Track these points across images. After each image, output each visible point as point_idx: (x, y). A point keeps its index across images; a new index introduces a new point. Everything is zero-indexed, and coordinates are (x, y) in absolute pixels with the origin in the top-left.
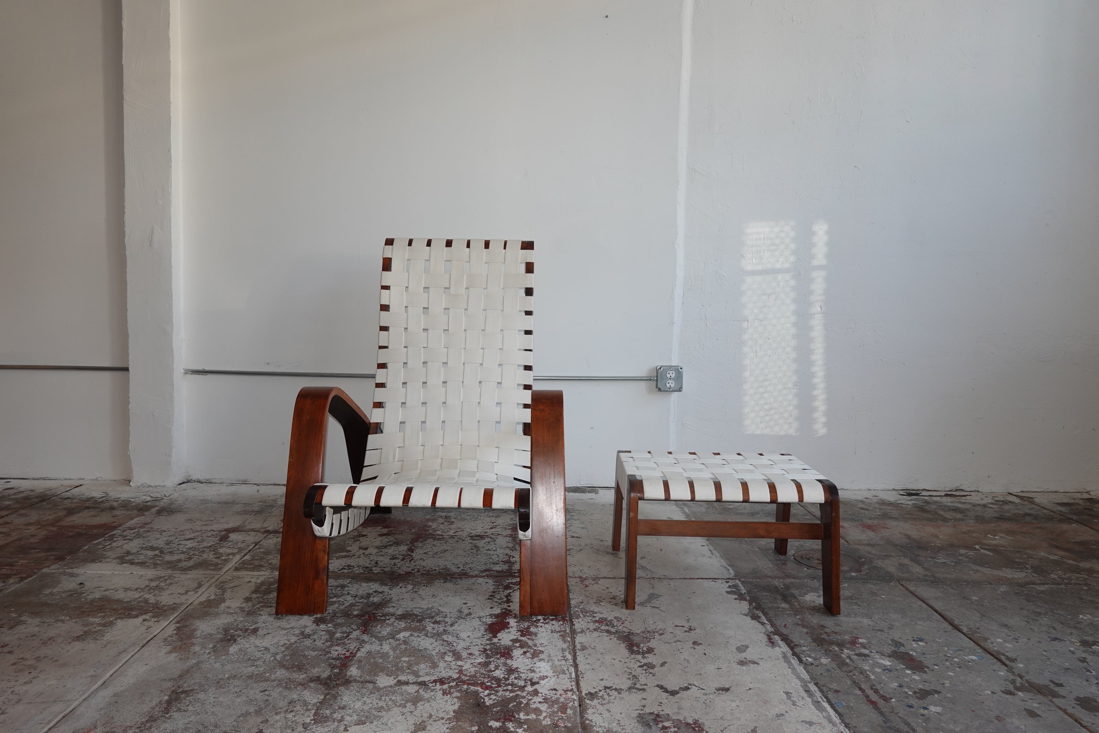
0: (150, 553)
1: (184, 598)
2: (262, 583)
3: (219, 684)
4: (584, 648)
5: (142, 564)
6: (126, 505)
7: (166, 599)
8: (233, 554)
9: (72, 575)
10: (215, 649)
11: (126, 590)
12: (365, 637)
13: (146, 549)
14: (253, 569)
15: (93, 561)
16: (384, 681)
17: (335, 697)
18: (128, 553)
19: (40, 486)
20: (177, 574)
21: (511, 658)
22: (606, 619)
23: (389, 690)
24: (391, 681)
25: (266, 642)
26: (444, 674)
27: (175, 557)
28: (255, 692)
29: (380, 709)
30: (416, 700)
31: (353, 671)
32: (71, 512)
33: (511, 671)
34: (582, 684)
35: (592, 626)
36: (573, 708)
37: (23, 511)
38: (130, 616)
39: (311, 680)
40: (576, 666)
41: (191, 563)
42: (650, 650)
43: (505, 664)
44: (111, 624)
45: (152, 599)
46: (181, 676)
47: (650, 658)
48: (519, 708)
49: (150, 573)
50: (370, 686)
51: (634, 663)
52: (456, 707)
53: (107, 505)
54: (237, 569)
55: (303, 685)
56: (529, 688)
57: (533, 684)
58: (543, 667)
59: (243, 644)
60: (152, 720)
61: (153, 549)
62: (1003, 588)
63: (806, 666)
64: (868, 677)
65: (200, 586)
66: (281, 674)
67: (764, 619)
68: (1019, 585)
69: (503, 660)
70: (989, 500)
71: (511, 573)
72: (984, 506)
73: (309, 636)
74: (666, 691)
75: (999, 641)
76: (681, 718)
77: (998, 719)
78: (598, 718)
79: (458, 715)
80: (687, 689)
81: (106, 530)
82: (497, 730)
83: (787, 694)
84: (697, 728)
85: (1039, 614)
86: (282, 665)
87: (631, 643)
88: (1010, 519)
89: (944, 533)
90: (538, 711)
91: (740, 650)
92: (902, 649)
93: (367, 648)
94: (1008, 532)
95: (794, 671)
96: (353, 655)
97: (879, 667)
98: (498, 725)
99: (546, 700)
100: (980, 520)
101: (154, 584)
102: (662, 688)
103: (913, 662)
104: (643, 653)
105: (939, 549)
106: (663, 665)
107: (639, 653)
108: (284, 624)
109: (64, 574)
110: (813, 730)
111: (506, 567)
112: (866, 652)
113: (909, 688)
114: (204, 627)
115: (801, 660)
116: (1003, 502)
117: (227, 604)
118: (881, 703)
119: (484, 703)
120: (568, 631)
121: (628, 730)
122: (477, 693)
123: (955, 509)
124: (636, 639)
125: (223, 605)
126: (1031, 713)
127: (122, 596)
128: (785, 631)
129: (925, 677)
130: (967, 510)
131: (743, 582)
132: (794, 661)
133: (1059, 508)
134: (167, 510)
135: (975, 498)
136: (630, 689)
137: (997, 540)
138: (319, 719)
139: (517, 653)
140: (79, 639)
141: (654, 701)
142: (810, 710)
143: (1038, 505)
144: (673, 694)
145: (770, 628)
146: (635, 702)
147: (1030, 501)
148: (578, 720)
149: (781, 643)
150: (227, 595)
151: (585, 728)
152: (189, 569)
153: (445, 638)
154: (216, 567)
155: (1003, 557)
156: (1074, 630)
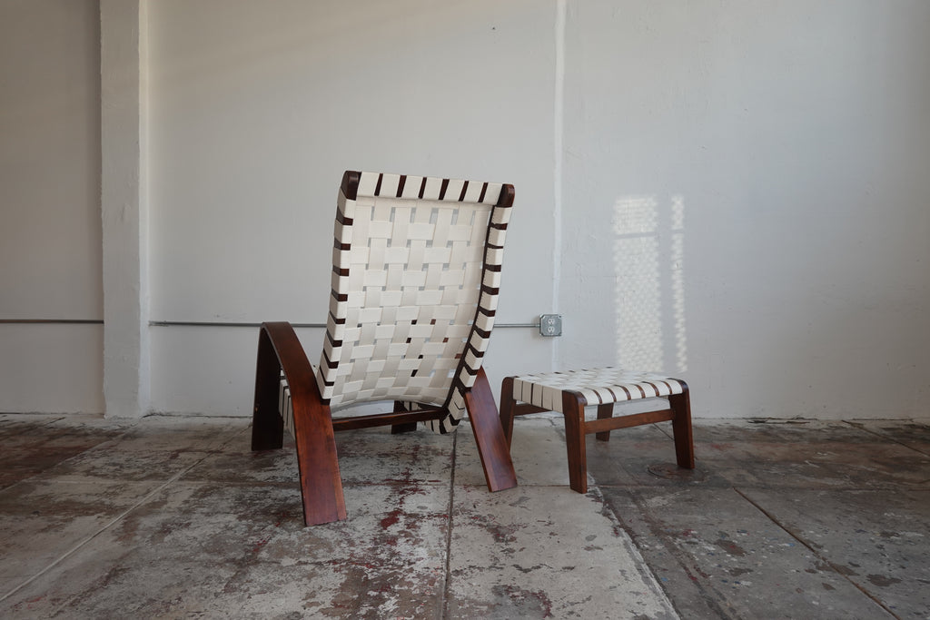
0: (112, 468)
1: (133, 501)
2: (200, 490)
3: (151, 564)
4: (458, 537)
5: (104, 476)
6: (98, 433)
7: (119, 502)
8: (180, 469)
9: (45, 484)
10: (152, 539)
11: (88, 495)
12: (278, 529)
13: (109, 464)
14: (194, 480)
15: (64, 474)
16: (287, 561)
17: (245, 574)
18: (94, 468)
19: (30, 419)
20: (131, 483)
21: (396, 545)
22: (480, 516)
23: (290, 569)
24: (293, 562)
25: (196, 533)
26: (338, 557)
27: (132, 471)
28: (180, 570)
29: (280, 582)
30: (310, 576)
31: (264, 554)
32: (52, 437)
33: (393, 554)
34: (451, 564)
35: (467, 521)
36: (441, 582)
37: (12, 438)
38: (87, 514)
39: (227, 561)
40: (448, 550)
41: (144, 475)
42: (513, 539)
43: (390, 549)
44: (71, 520)
45: (107, 501)
46: (121, 558)
47: (512, 545)
48: (395, 582)
49: (110, 482)
50: (275, 565)
51: (497, 549)
52: (343, 581)
53: (83, 432)
54: (181, 479)
55: (221, 565)
56: (407, 567)
57: (410, 564)
58: (421, 552)
59: (177, 534)
60: (93, 589)
61: (114, 464)
62: (823, 493)
63: (642, 551)
64: (693, 559)
65: (148, 492)
66: (204, 556)
67: (613, 516)
68: (837, 490)
69: (388, 546)
70: (825, 426)
71: (406, 482)
72: (820, 430)
73: (232, 528)
74: (520, 569)
75: (811, 533)
76: (529, 589)
77: (798, 590)
78: (459, 589)
79: (344, 587)
80: (539, 567)
81: (78, 451)
82: (374, 597)
83: (623, 572)
84: (541, 596)
85: (850, 512)
86: (205, 550)
87: (498, 533)
88: (839, 441)
89: (781, 451)
90: (410, 584)
91: (588, 539)
92: (727, 539)
93: (278, 537)
94: (836, 451)
95: (631, 555)
96: (265, 542)
97: (704, 552)
98: (375, 593)
99: (418, 576)
100: (813, 441)
101: (111, 491)
102: (517, 566)
103: (734, 549)
104: (507, 541)
105: (774, 464)
106: (522, 550)
107: (503, 541)
108: (213, 520)
109: (39, 483)
110: (638, 599)
111: (403, 477)
112: (696, 540)
113: (727, 567)
114: (147, 522)
115: (638, 547)
116: (837, 428)
117: (169, 505)
118: (700, 578)
119: (367, 578)
120: (447, 524)
121: (483, 599)
122: (362, 570)
123: (794, 433)
124: (502, 531)
125: (165, 506)
126: (827, 587)
127: (83, 499)
128: (629, 525)
129: (742, 559)
130: (804, 433)
131: (601, 489)
132: (633, 548)
133: (884, 432)
134: (131, 436)
135: (812, 425)
136: (490, 567)
137: (825, 456)
138: (229, 589)
139: (401, 541)
140: (43, 530)
141: (509, 576)
142: (639, 584)
143: (865, 429)
144: (526, 571)
145: (617, 523)
146: (491, 578)
147: (860, 426)
148: (443, 590)
149: (624, 534)
150: (170, 498)
151: (447, 596)
152: (142, 479)
153: (344, 530)
154: (164, 478)
155: (827, 470)
156: (878, 525)
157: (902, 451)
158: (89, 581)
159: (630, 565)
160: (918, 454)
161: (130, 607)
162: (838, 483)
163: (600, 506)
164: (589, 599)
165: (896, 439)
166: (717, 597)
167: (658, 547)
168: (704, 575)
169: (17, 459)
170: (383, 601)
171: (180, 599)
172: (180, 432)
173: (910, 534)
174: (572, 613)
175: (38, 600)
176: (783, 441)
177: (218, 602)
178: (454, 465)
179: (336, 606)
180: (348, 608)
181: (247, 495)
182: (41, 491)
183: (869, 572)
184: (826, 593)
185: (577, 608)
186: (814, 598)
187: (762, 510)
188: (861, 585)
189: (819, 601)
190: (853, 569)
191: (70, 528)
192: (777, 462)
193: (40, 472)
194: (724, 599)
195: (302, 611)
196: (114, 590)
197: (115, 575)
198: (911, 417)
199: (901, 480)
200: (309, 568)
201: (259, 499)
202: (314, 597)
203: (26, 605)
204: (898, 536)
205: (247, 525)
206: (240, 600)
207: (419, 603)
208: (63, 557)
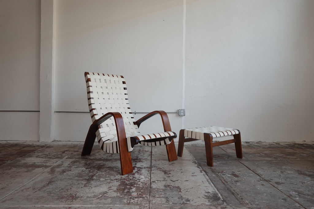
0: (44, 156)
1: (53, 164)
2: (73, 161)
3: (61, 180)
4: (153, 173)
5: (42, 158)
6: (38, 146)
7: (48, 164)
8: (66, 156)
9: (24, 160)
10: (60, 174)
11: (38, 163)
12: (98, 171)
13: (43, 155)
14: (71, 159)
15: (30, 157)
16: (102, 179)
17: (89, 182)
18: (39, 155)
19: (16, 142)
20: (51, 160)
21: (135, 175)
22: (160, 168)
23: (102, 181)
24: (104, 179)
25: (73, 172)
26: (117, 178)
27: (51, 156)
28: (70, 181)
29: (100, 184)
30: (109, 183)
31: (95, 178)
32: (24, 147)
33: (134, 177)
34: (151, 180)
35: (156, 169)
36: (148, 184)
37: (11, 147)
38: (39, 168)
39: (84, 179)
40: (150, 177)
41: (55, 157)
42: (170, 174)
43: (133, 176)
44: (34, 169)
45: (45, 164)
46: (52, 179)
47: (169, 175)
48: (135, 184)
49: (44, 159)
50: (99, 180)
51: (165, 176)
52: (119, 184)
53: (33, 146)
54: (66, 158)
55: (82, 180)
56: (138, 180)
57: (139, 180)
58: (142, 177)
59: (67, 173)
60: (44, 186)
61: (45, 155)
62: (265, 162)
63: (209, 176)
64: (224, 178)
65: (57, 162)
66: (76, 178)
67: (200, 168)
68: (269, 161)
69: (132, 175)
70: (268, 144)
71: (137, 159)
72: (266, 145)
73: (84, 171)
74: (172, 181)
75: (260, 171)
76: (175, 186)
77: (254, 186)
78: (154, 186)
79: (119, 185)
80: (177, 180)
81: (33, 151)
82: (129, 188)
83: (202, 181)
84: (178, 187)
85: (272, 166)
86: (77, 176)
87: (165, 172)
88: (272, 148)
89: (253, 151)
90: (139, 185)
91: (192, 173)
92: (234, 173)
93: (99, 173)
94: (270, 150)
95: (205, 177)
96: (95, 175)
97: (227, 177)
98: (129, 187)
99: (142, 183)
100: (264, 148)
101: (45, 161)
102: (171, 180)
103: (236, 176)
104: (168, 174)
105: (251, 154)
106: (172, 176)
107: (167, 174)
108: (78, 169)
109: (22, 160)
110: (207, 188)
111: (136, 158)
112: (225, 174)
113: (233, 180)
114: (58, 170)
115: (208, 175)
116: (272, 144)
117: (64, 165)
118: (225, 183)
119: (126, 183)
120: (150, 170)
121: (161, 188)
122: (125, 181)
123: (258, 146)
124: (167, 172)
125: (63, 166)
126: (263, 185)
127: (37, 164)
128: (205, 170)
129: (238, 178)
130: (261, 146)
131: (197, 161)
132: (206, 176)
133: (286, 146)
134: (49, 147)
135: (264, 144)
136: (163, 181)
137: (267, 152)
138: (85, 186)
139: (136, 174)
140: (26, 172)
141: (168, 182)
142: (207, 184)
143: (280, 145)
144: (174, 181)
145: (201, 169)
146: (164, 183)
147: (279, 144)
148: (149, 186)
149: (204, 172)
150: (64, 163)
151: (150, 187)
152: (54, 158)
153: (118, 171)
154: (61, 158)
155: (267, 155)
156: (280, 170)
157: (291, 151)
158: (43, 184)
159: (205, 180)
160: (295, 151)
161: (57, 190)
162: (270, 159)
163: (196, 165)
164: (192, 188)
165: (289, 147)
166: (230, 187)
167: (213, 175)
168: (227, 182)
169: (14, 153)
170: (132, 189)
171: (71, 188)
172: (64, 146)
173: (289, 172)
174: (187, 191)
175: (28, 189)
176: (255, 148)
177: (82, 189)
178: (151, 154)
179: (118, 190)
180: (121, 190)
181: (88, 163)
182: (23, 162)
183: (275, 181)
184: (262, 186)
185: (189, 190)
186: (258, 187)
187: (246, 166)
188: (273, 184)
189: (259, 188)
190: (271, 180)
191: (34, 171)
192: (252, 154)
193: (22, 157)
194: (232, 188)
195: (108, 191)
196: (50, 186)
197: (50, 183)
198: (295, 141)
199: (289, 158)
200: (109, 181)
201: (91, 164)
202: (111, 188)
203: (25, 190)
204: (286, 172)
205: (89, 170)
206: (89, 189)
207: (142, 189)
208: (33, 179)
